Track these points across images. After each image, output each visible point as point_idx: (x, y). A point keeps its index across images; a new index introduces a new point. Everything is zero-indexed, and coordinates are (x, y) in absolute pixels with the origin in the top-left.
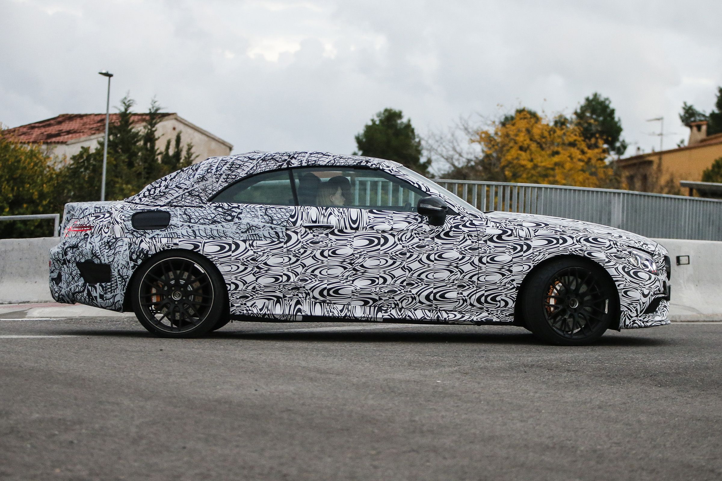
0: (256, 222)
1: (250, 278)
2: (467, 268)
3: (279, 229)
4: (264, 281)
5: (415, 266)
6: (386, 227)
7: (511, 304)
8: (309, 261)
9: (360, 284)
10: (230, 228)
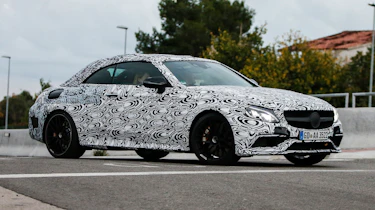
0: (90, 94)
1: (85, 125)
2: (169, 118)
3: (97, 97)
4: (91, 126)
5: (148, 117)
6: (138, 95)
7: (188, 140)
8: (107, 115)
9: (128, 128)
10: (80, 97)
